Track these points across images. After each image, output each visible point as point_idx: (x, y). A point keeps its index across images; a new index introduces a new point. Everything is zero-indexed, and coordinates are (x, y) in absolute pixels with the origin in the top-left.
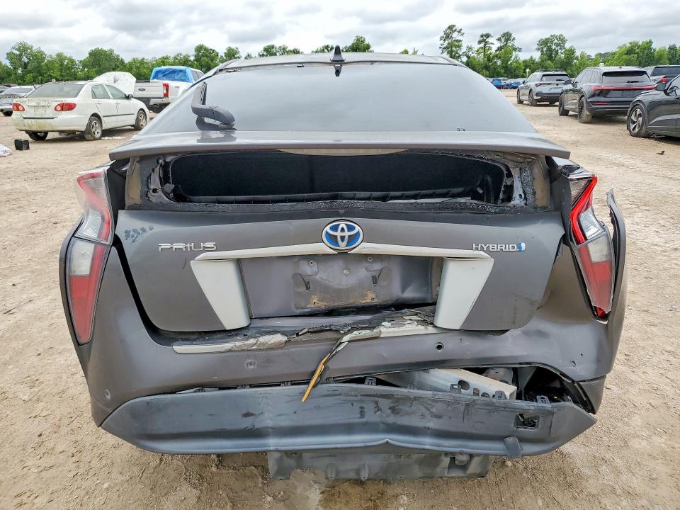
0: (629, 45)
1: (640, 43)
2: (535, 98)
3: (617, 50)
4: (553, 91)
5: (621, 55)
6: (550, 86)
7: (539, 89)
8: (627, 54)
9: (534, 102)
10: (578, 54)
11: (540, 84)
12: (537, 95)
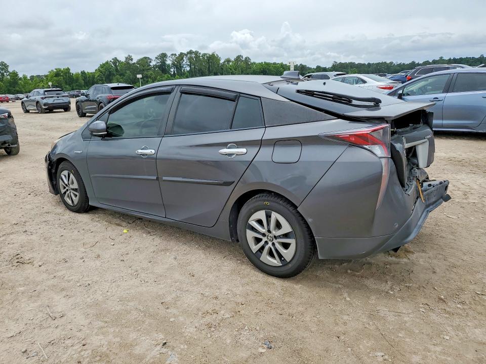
0: (55, 71)
1: (62, 69)
2: (44, 107)
3: (48, 74)
4: (55, 102)
5: (52, 77)
6: (54, 99)
7: (45, 101)
8: (55, 76)
9: (43, 111)
10: (21, 76)
11: (45, 98)
12: (45, 105)
